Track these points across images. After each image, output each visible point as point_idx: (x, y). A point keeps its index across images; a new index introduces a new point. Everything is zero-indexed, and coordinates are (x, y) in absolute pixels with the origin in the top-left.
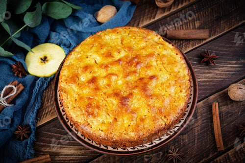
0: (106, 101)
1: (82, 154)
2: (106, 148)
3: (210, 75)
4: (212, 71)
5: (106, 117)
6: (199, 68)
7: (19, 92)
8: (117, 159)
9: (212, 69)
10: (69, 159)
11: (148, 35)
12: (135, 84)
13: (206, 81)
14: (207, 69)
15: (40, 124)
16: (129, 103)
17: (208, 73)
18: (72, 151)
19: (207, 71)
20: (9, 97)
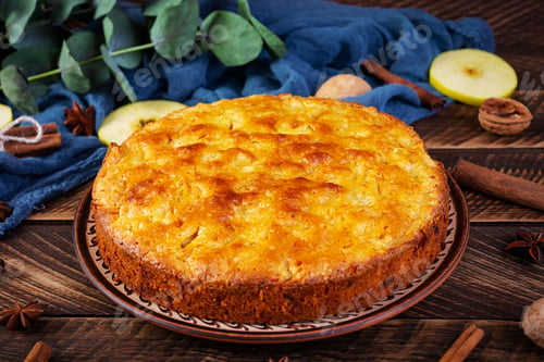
0: (189, 187)
1: (73, 298)
2: (125, 293)
3: (514, 284)
4: (525, 278)
5: (164, 213)
6: (495, 262)
7: (44, 145)
8: (137, 336)
9: (527, 275)
10: (36, 293)
11: (390, 126)
12: (280, 183)
13: (493, 290)
14: (515, 270)
15: (39, 217)
16: (235, 208)
17: (510, 277)
18: (56, 285)
19: (512, 273)
20: (16, 142)
